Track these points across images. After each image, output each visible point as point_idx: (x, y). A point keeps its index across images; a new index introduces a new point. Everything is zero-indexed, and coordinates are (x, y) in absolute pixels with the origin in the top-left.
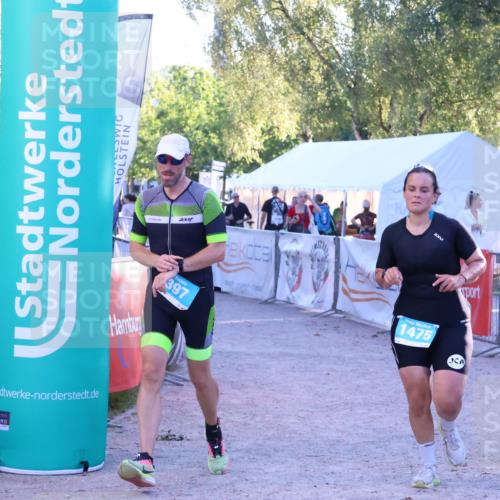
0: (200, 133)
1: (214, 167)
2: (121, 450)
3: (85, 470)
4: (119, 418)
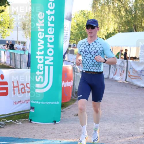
2: (65, 118)
3: (55, 123)
4: (64, 109)
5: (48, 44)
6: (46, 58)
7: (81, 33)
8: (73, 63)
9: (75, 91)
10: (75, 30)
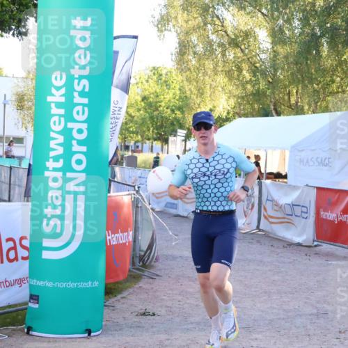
0: (169, 111)
1: (178, 134)
2: (114, 322)
3: (89, 334)
4: (112, 301)
5: (74, 142)
6: (69, 175)
7: (152, 118)
8: (134, 187)
9: (138, 255)
10: (139, 110)
